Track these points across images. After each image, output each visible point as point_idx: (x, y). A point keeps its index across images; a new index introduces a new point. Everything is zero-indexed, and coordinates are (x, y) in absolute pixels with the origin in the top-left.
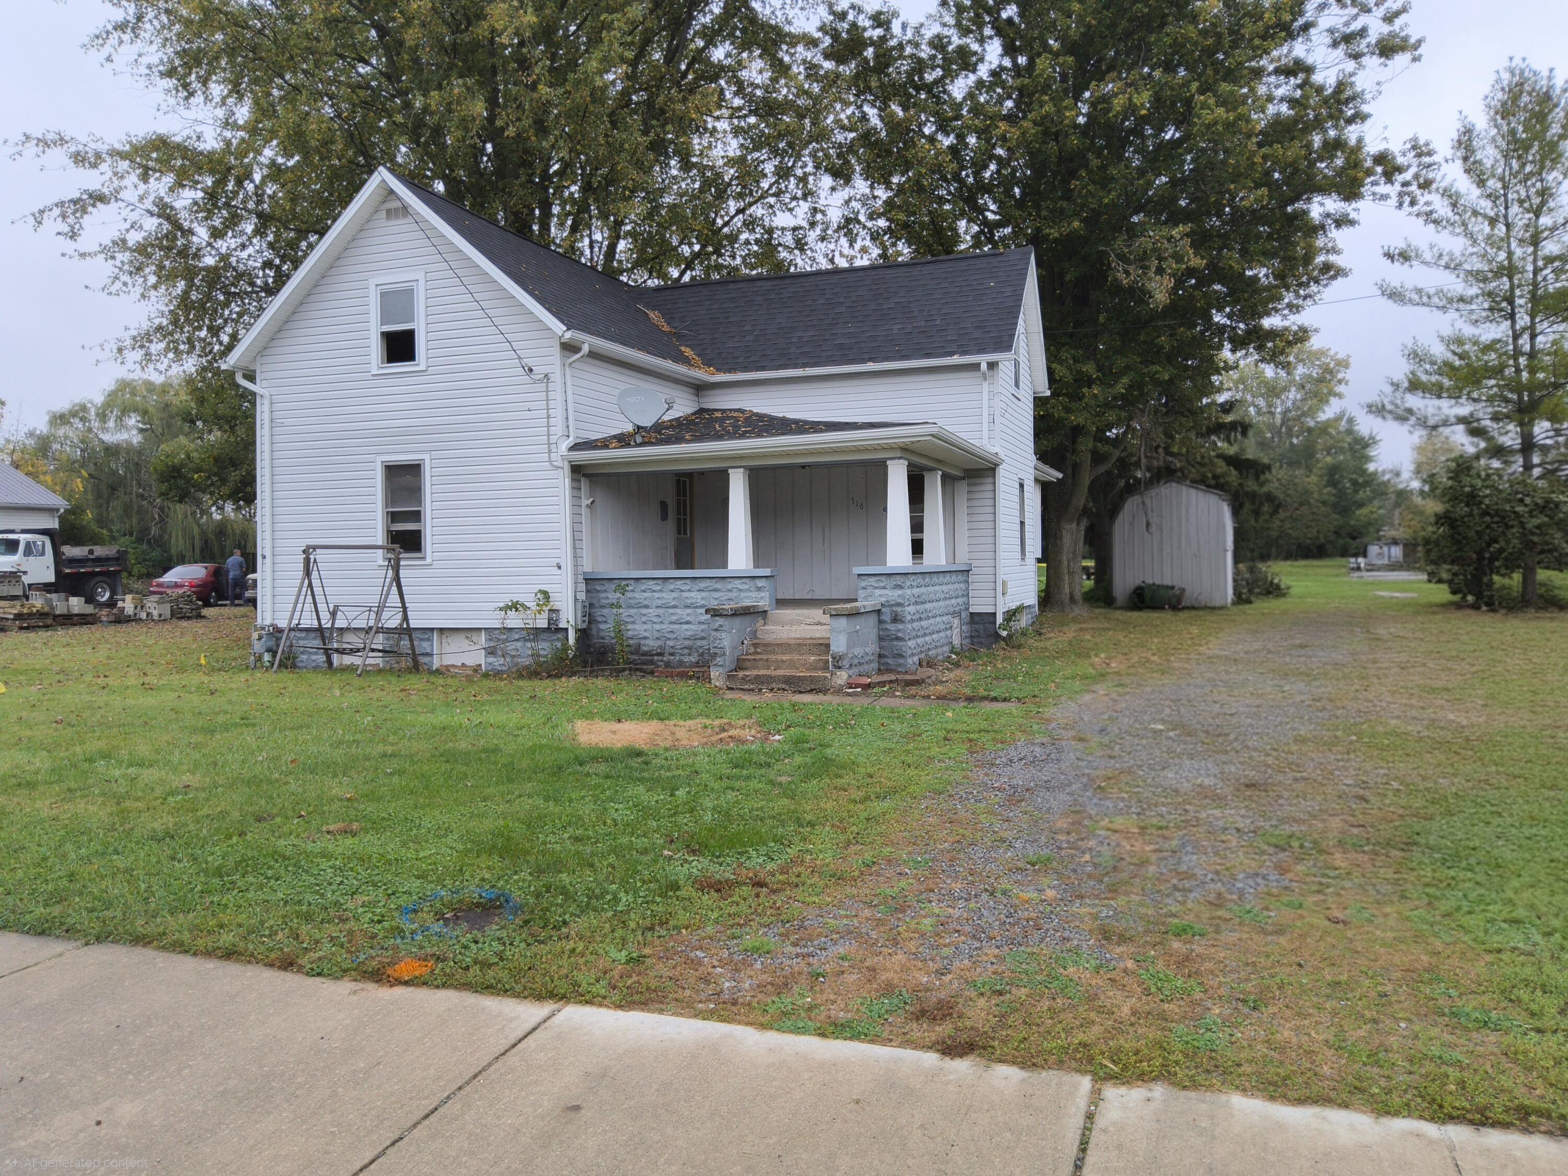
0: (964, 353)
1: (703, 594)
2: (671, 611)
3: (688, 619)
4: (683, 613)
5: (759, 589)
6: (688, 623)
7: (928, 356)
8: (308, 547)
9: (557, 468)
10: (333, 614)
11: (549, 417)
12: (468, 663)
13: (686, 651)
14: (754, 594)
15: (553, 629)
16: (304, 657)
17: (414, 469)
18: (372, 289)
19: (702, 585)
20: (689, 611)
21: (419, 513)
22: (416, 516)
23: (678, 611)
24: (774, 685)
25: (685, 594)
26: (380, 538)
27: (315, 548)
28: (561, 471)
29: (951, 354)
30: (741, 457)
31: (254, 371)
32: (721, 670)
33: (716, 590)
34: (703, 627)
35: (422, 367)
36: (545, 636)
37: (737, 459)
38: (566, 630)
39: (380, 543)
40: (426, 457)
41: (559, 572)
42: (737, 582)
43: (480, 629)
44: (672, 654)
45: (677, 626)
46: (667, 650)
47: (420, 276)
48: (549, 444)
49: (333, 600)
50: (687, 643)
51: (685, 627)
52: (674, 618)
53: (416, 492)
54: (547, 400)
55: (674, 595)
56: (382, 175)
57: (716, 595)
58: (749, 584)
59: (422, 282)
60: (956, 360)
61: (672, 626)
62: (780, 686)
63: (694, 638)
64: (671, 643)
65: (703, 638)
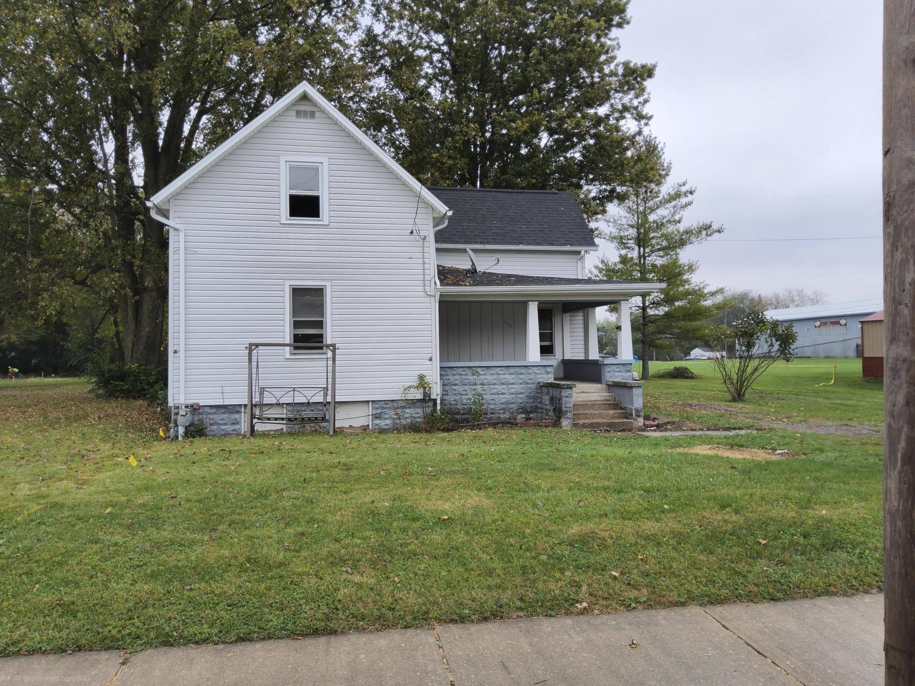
0: (572, 245)
1: (513, 376)
2: (492, 387)
3: (503, 391)
4: (500, 388)
5: (548, 373)
6: (502, 394)
7: (551, 244)
8: (251, 345)
9: (430, 296)
10: (261, 394)
11: (424, 263)
12: (355, 425)
13: (502, 411)
14: (545, 376)
15: (427, 399)
16: (215, 427)
17: (319, 292)
18: (283, 165)
19: (512, 370)
20: (504, 386)
21: (321, 322)
22: (320, 324)
23: (496, 386)
24: (601, 428)
25: (501, 377)
26: (288, 339)
27: (257, 345)
28: (433, 298)
29: (566, 245)
30: (536, 295)
31: (168, 210)
32: (569, 421)
33: (521, 374)
34: (513, 396)
35: (326, 223)
36: (419, 404)
37: (533, 296)
38: (435, 400)
39: (287, 341)
40: (328, 284)
41: (430, 363)
42: (535, 369)
43: (367, 402)
44: (492, 414)
45: (496, 396)
46: (489, 411)
47: (325, 160)
48: (424, 280)
49: (262, 383)
50: (502, 406)
51: (501, 396)
52: (494, 391)
53: (320, 308)
54: (423, 253)
55: (494, 377)
56: (304, 87)
57: (521, 376)
58: (543, 370)
59: (326, 165)
60: (568, 248)
61: (493, 396)
62: (605, 428)
63: (507, 403)
64: (492, 407)
65: (513, 403)
